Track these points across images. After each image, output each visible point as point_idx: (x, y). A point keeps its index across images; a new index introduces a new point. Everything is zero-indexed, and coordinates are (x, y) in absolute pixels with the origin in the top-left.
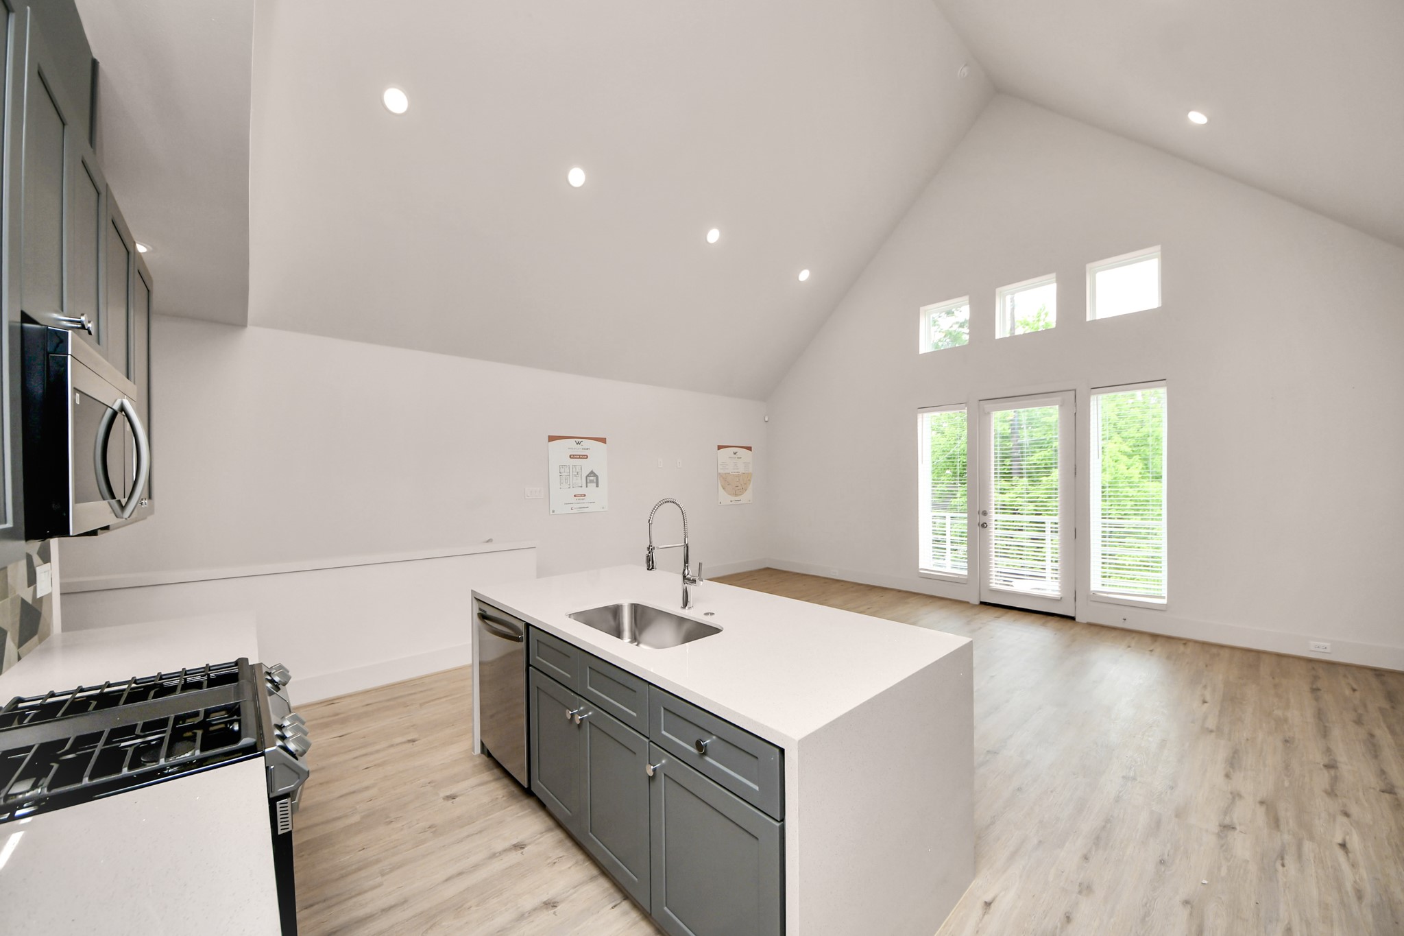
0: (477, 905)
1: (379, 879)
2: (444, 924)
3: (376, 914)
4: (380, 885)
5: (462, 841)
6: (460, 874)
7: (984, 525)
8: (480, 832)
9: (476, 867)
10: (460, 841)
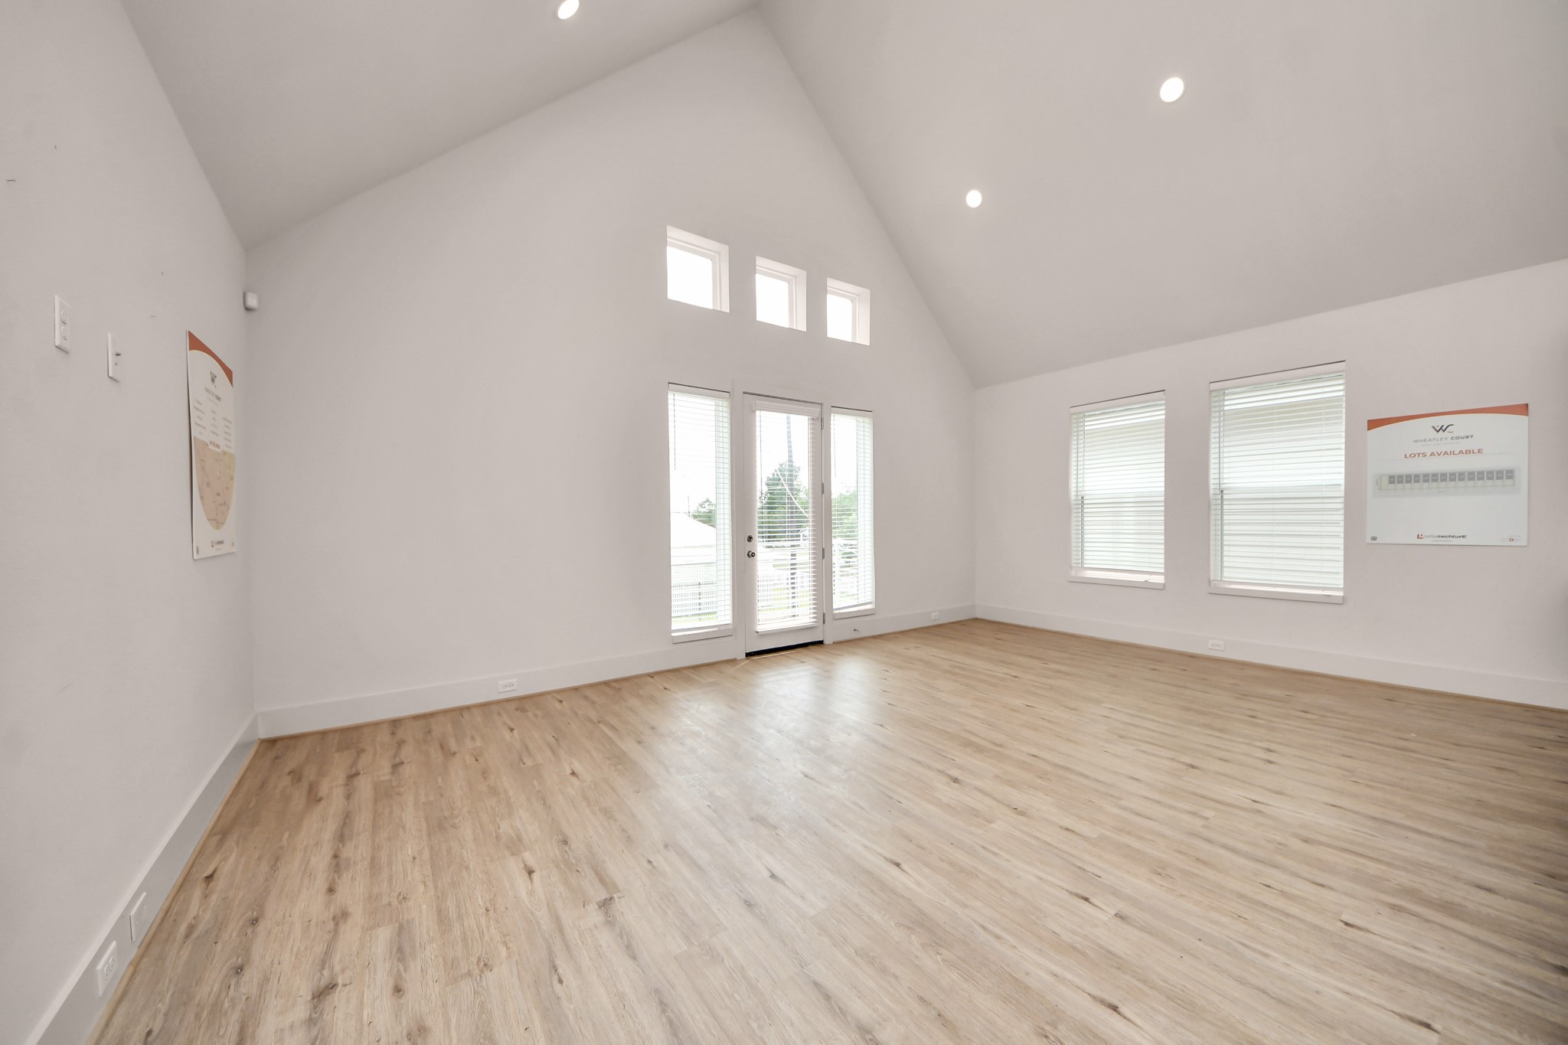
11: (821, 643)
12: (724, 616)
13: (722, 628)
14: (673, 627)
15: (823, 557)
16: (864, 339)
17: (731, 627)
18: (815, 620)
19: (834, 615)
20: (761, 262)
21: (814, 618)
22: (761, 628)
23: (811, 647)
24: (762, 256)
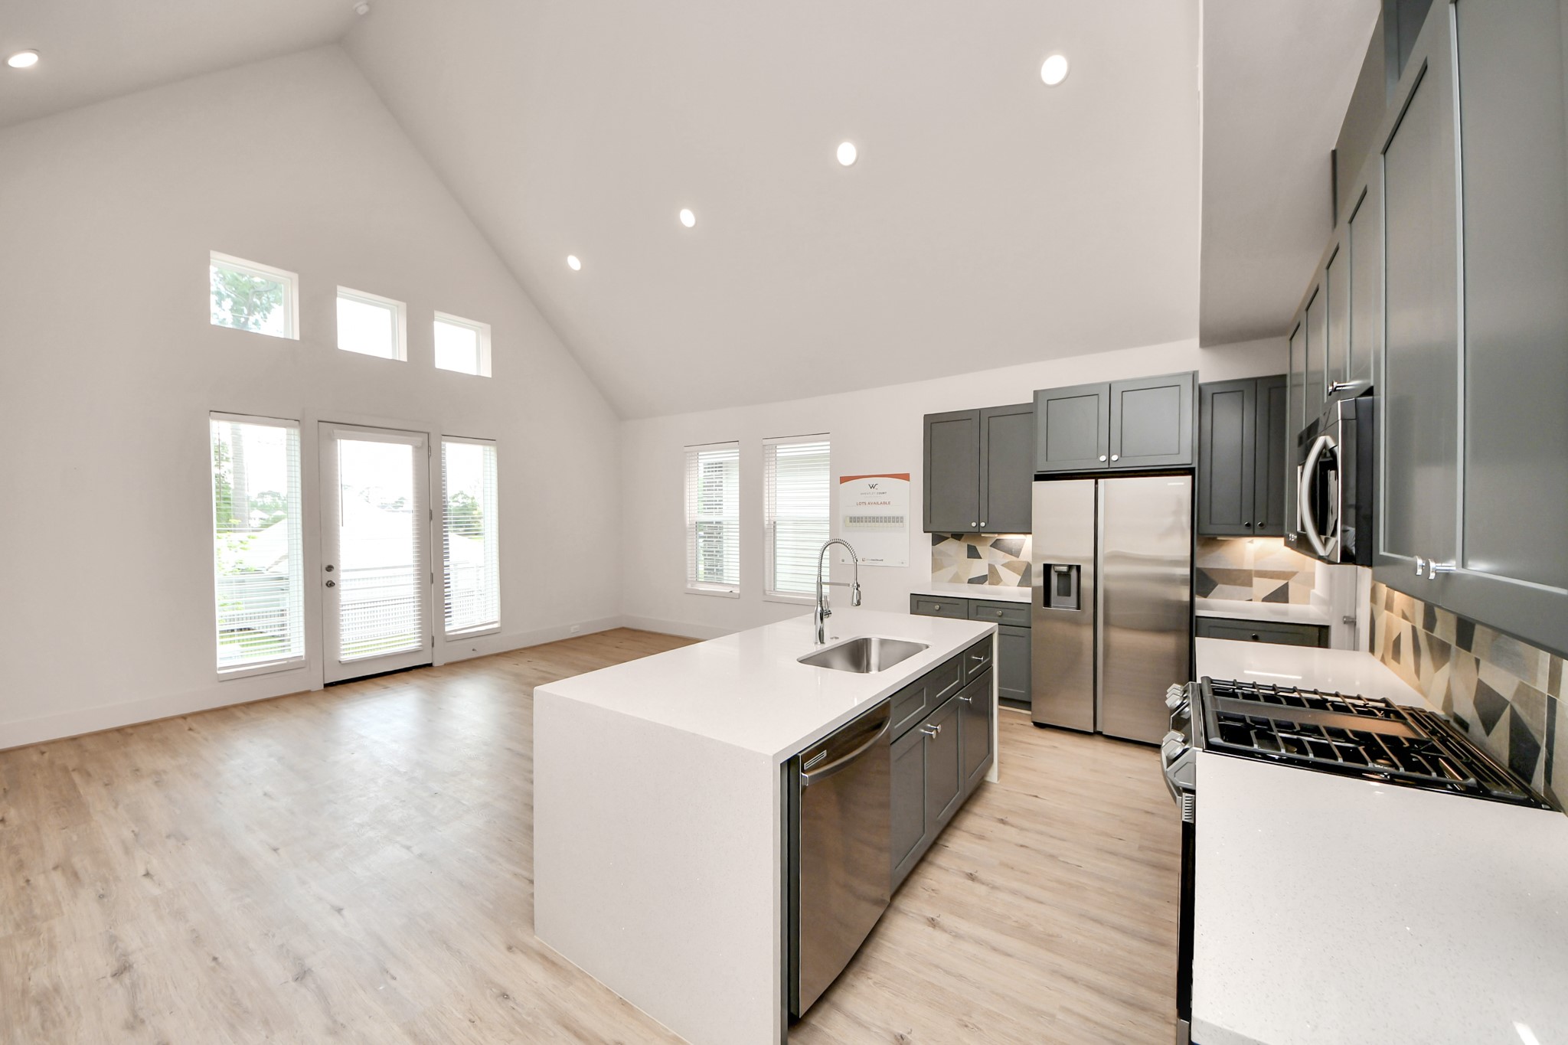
0: (1010, 918)
1: (1060, 1016)
2: (1042, 930)
3: (1084, 985)
4: (1065, 1010)
5: (961, 976)
6: (995, 949)
7: (331, 584)
8: (937, 967)
9: (979, 942)
10: (961, 977)
11: (430, 665)
12: (297, 648)
13: (291, 661)
14: (218, 666)
15: (432, 582)
16: (487, 372)
17: (304, 659)
18: (420, 644)
19: (446, 637)
20: (340, 289)
21: (419, 642)
22: (344, 658)
23: (413, 671)
24: (343, 285)
